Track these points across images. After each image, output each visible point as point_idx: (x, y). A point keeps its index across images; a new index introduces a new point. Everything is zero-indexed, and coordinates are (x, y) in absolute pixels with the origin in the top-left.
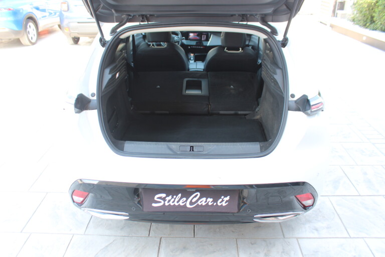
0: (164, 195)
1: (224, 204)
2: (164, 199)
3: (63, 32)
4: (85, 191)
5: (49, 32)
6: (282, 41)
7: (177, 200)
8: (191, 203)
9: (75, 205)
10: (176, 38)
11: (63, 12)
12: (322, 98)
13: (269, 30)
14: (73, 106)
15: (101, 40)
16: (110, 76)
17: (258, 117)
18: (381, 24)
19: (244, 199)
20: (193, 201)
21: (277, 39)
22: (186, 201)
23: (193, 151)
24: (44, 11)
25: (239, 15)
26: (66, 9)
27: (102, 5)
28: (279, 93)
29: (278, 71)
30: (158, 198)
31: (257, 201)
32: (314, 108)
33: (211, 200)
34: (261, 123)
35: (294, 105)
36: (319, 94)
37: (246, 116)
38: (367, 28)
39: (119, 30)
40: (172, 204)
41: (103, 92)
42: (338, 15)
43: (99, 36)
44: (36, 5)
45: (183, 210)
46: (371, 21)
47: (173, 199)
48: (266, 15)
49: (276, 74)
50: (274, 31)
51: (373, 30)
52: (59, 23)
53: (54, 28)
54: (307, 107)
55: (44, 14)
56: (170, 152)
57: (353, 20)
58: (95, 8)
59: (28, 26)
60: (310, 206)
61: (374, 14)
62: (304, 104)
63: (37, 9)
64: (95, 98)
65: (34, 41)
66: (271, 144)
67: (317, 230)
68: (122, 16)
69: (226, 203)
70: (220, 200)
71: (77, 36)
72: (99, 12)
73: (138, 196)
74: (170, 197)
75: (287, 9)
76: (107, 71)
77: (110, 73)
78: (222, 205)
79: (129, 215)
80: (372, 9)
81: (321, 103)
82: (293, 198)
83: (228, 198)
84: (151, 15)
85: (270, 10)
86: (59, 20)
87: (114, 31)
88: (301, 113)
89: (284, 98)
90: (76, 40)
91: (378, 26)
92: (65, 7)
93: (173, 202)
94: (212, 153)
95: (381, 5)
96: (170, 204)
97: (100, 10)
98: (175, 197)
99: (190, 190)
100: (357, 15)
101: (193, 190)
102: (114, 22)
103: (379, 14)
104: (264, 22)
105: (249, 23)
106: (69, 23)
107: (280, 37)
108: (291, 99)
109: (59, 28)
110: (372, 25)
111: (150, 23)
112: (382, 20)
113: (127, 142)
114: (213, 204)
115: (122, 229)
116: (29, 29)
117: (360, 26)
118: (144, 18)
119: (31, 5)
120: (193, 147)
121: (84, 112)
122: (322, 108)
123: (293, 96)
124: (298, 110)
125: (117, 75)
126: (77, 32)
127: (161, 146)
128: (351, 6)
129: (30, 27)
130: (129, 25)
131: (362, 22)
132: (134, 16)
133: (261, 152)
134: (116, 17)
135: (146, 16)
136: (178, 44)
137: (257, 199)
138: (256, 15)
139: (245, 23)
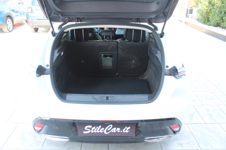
0: (90, 127)
1: (127, 131)
2: (91, 129)
3: (29, 25)
4: (42, 123)
5: (20, 24)
6: (161, 34)
7: (98, 129)
8: (107, 131)
9: (36, 132)
10: (96, 30)
11: (29, 13)
12: (185, 68)
13: (153, 28)
14: (35, 73)
15: (52, 33)
16: (58, 54)
17: (145, 78)
18: (213, 22)
19: (139, 128)
20: (108, 130)
21: (158, 33)
22: (104, 130)
23: (108, 99)
24: (17, 12)
25: (135, 19)
26: (31, 11)
27: (53, 12)
28: (159, 65)
29: (159, 52)
30: (87, 128)
31: (146, 130)
32: (180, 74)
33: (119, 129)
34: (147, 81)
35: (168, 72)
36: (183, 66)
37: (138, 77)
38: (205, 24)
39: (63, 27)
40: (95, 132)
41: (54, 64)
42: (189, 17)
43: (51, 30)
44: (12, 8)
45: (102, 135)
46: (208, 20)
47: (96, 129)
48: (151, 19)
49: (157, 54)
50: (156, 28)
51: (209, 25)
52: (26, 20)
53: (23, 22)
54: (176, 74)
55: (17, 14)
56: (94, 100)
57: (198, 20)
58: (49, 13)
59: (7, 21)
60: (177, 131)
61: (209, 17)
62: (174, 72)
63: (13, 11)
64: (49, 68)
65: (11, 30)
66: (154, 95)
67: (181, 145)
68: (65, 18)
69: (128, 131)
70: (125, 129)
71: (37, 27)
72: (52, 16)
73: (75, 127)
74: (95, 127)
75: (164, 16)
76: (56, 51)
77: (58, 53)
78: (126, 132)
79: (70, 138)
80: (208, 14)
81: (184, 71)
82: (168, 127)
83: (129, 128)
84: (83, 18)
85: (153, 16)
86: (26, 18)
87: (60, 27)
88: (172, 77)
89: (162, 68)
90: (36, 30)
91: (212, 23)
92: (30, 10)
93: (96, 130)
94: (120, 101)
95: (213, 12)
96: (94, 132)
97: (52, 15)
98: (97, 127)
99: (107, 123)
100: (200, 17)
101: (108, 123)
102: (60, 22)
103: (212, 17)
104: (150, 23)
105: (141, 23)
106: (32, 19)
107: (159, 32)
108: (166, 68)
109: (26, 23)
110: (208, 23)
111: (82, 23)
112: (214, 20)
113: (68, 94)
114: (120, 132)
115: (64, 146)
116: (8, 23)
117: (202, 23)
118: (79, 19)
119: (9, 8)
120: (108, 97)
121: (42, 76)
122: (184, 74)
123: (167, 67)
124: (170, 75)
125: (62, 54)
126: (37, 25)
127: (89, 97)
128: (196, 12)
129: (8, 21)
130: (69, 23)
131: (203, 21)
132: (72, 18)
133: (149, 100)
134: (62, 19)
135: (80, 19)
136: (98, 34)
137: (146, 128)
138: (145, 19)
139: (139, 23)
